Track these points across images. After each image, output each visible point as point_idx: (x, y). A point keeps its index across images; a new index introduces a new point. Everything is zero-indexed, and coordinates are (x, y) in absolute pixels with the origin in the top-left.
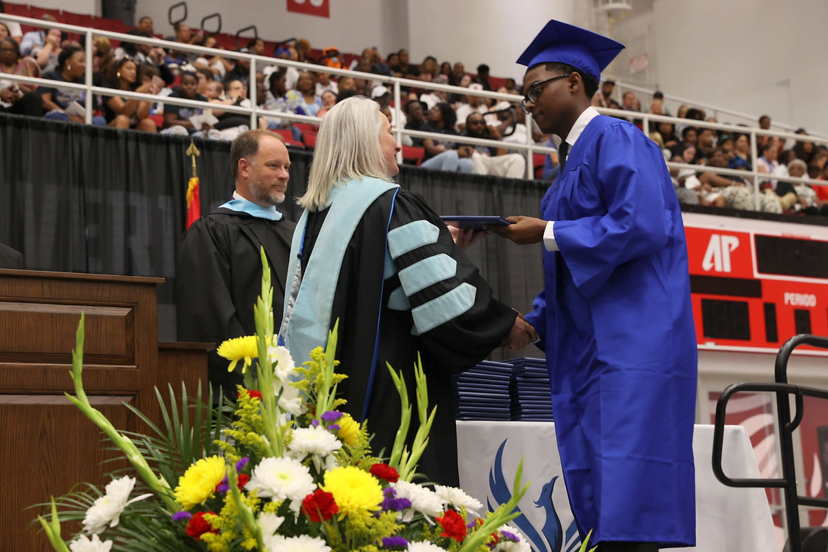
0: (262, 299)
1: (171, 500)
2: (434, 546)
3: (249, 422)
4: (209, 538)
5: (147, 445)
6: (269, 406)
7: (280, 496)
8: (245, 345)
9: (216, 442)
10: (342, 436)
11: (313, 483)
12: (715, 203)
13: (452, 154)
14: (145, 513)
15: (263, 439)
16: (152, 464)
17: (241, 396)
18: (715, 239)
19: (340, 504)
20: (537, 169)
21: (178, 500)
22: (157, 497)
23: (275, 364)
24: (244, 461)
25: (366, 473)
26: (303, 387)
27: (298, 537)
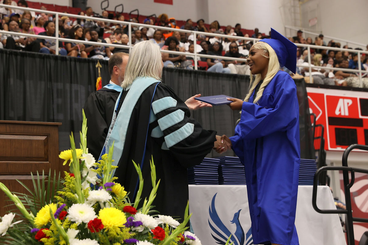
0: (81, 132)
2: (149, 243)
3: (70, 188)
4: (44, 240)
5: (26, 198)
6: (78, 180)
7: (79, 221)
8: (70, 154)
9: (55, 197)
11: (96, 215)
12: (342, 84)
13: (220, 64)
15: (76, 196)
16: (26, 207)
17: (66, 176)
18: (341, 101)
19: (105, 224)
22: (28, 222)
23: (84, 161)
24: (65, 205)
25: (119, 210)
26: (98, 172)
27: (86, 239)
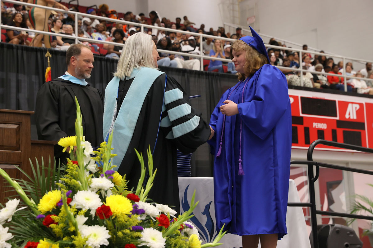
1: (36, 209)
2: (155, 230)
3: (72, 175)
4: (53, 226)
5: (25, 184)
6: (81, 168)
7: (86, 208)
8: (70, 140)
9: (57, 184)
10: (114, 182)
11: (101, 202)
13: (167, 59)
14: (24, 216)
15: (78, 182)
16: (27, 193)
17: (69, 162)
19: (113, 211)
20: (205, 66)
21: (39, 209)
22: (29, 208)
23: (84, 149)
24: (70, 192)
25: (125, 198)
26: (97, 160)
27: (94, 226)
